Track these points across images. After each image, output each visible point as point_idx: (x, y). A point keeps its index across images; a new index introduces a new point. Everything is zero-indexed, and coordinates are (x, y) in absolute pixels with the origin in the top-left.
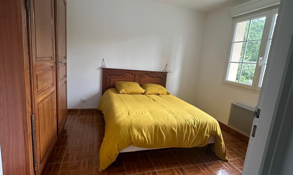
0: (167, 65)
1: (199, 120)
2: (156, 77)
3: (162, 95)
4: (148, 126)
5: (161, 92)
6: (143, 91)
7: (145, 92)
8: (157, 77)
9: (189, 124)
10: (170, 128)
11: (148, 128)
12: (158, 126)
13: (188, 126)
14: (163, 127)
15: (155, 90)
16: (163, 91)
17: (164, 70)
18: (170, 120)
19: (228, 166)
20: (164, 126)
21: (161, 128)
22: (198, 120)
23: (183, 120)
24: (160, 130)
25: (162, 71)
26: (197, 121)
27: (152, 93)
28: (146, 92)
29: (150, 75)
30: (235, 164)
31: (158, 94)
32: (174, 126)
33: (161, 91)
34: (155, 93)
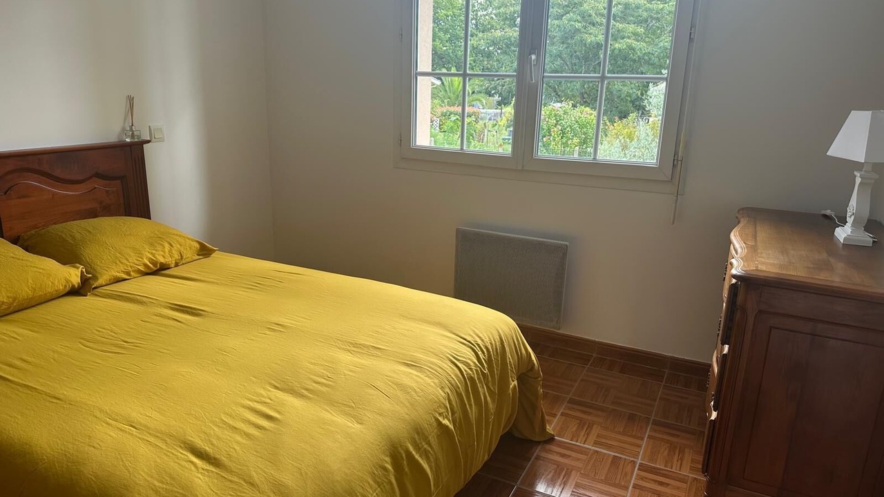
0: (131, 100)
1: (482, 340)
2: (90, 178)
3: (177, 265)
4: (370, 473)
5: (170, 251)
6: (74, 275)
7: (85, 281)
8: (98, 175)
9: (471, 369)
10: (435, 424)
11: (376, 482)
12: (401, 446)
13: (472, 379)
14: (416, 436)
15: (140, 255)
16: (176, 246)
17: (124, 129)
18: (416, 392)
19: (569, 456)
20: (418, 434)
21: (411, 449)
22: (480, 342)
23: (446, 366)
24: (414, 458)
25: (112, 138)
26: (478, 345)
27: (128, 274)
28: (95, 278)
29: (57, 173)
30: (574, 436)
31: (159, 270)
32: (442, 410)
33: (167, 245)
34: (142, 268)
